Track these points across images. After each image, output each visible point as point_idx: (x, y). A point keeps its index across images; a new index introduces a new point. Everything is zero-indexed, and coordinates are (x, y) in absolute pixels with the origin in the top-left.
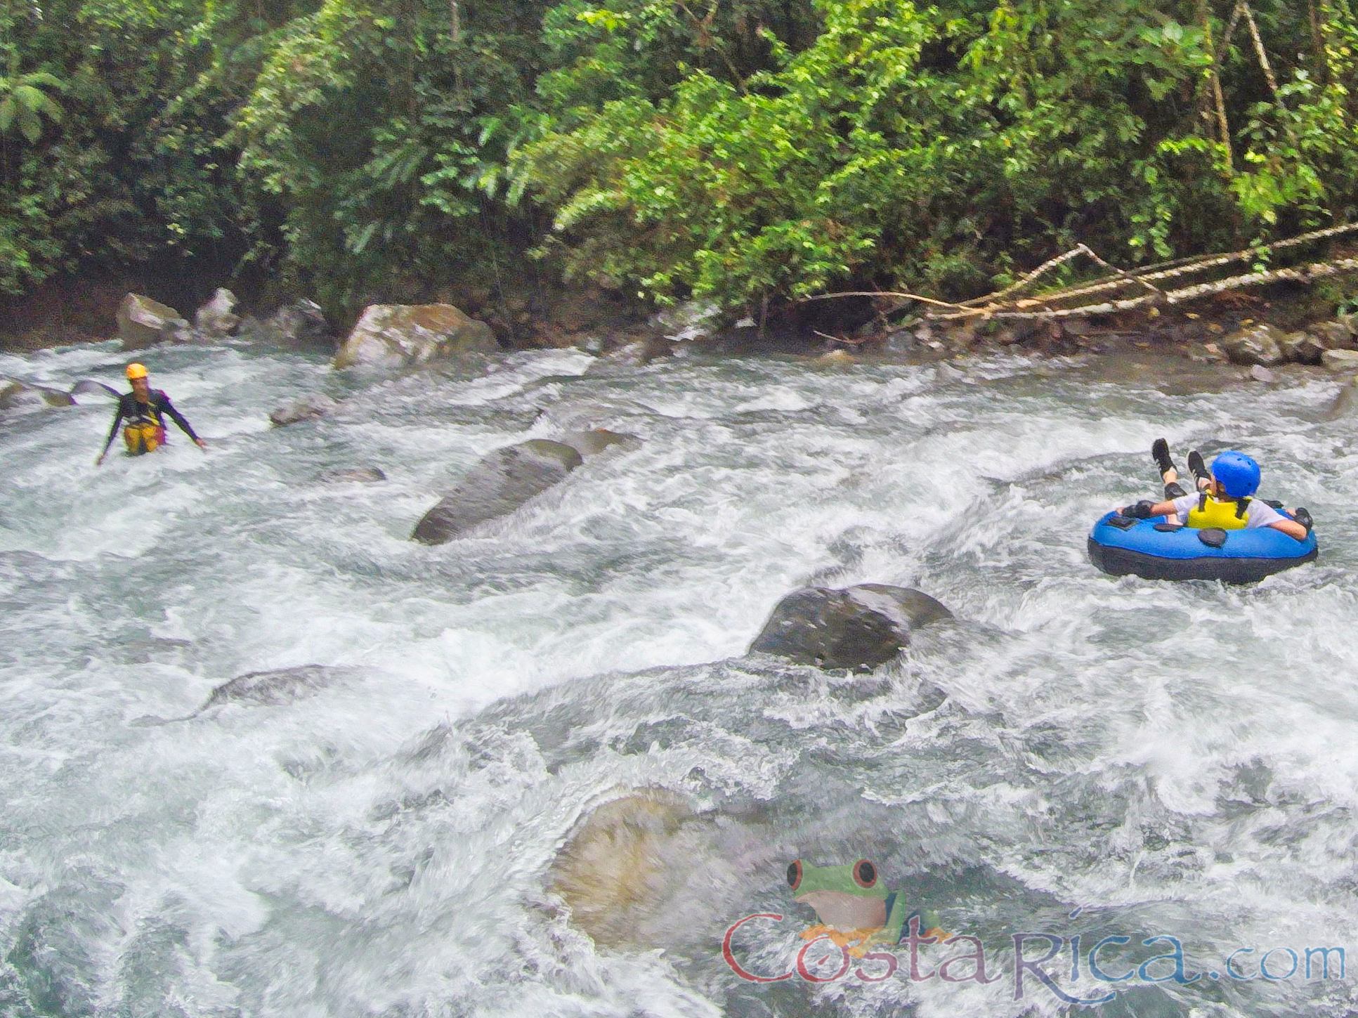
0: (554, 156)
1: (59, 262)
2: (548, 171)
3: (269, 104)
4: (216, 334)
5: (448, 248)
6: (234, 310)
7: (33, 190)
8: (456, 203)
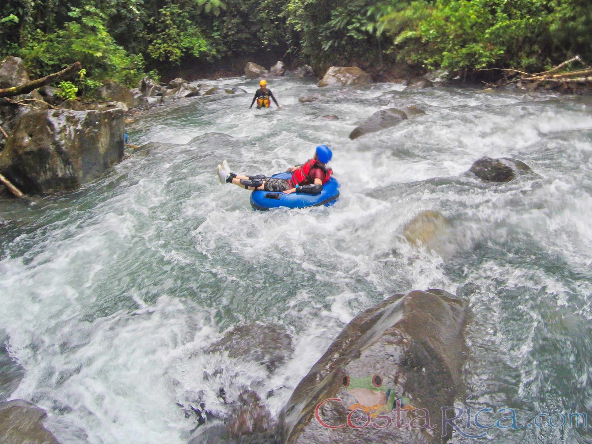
0: (394, 20)
1: (225, 52)
2: (392, 25)
3: (297, 3)
4: (277, 75)
5: (356, 49)
6: (283, 67)
7: (217, 31)
8: (359, 35)
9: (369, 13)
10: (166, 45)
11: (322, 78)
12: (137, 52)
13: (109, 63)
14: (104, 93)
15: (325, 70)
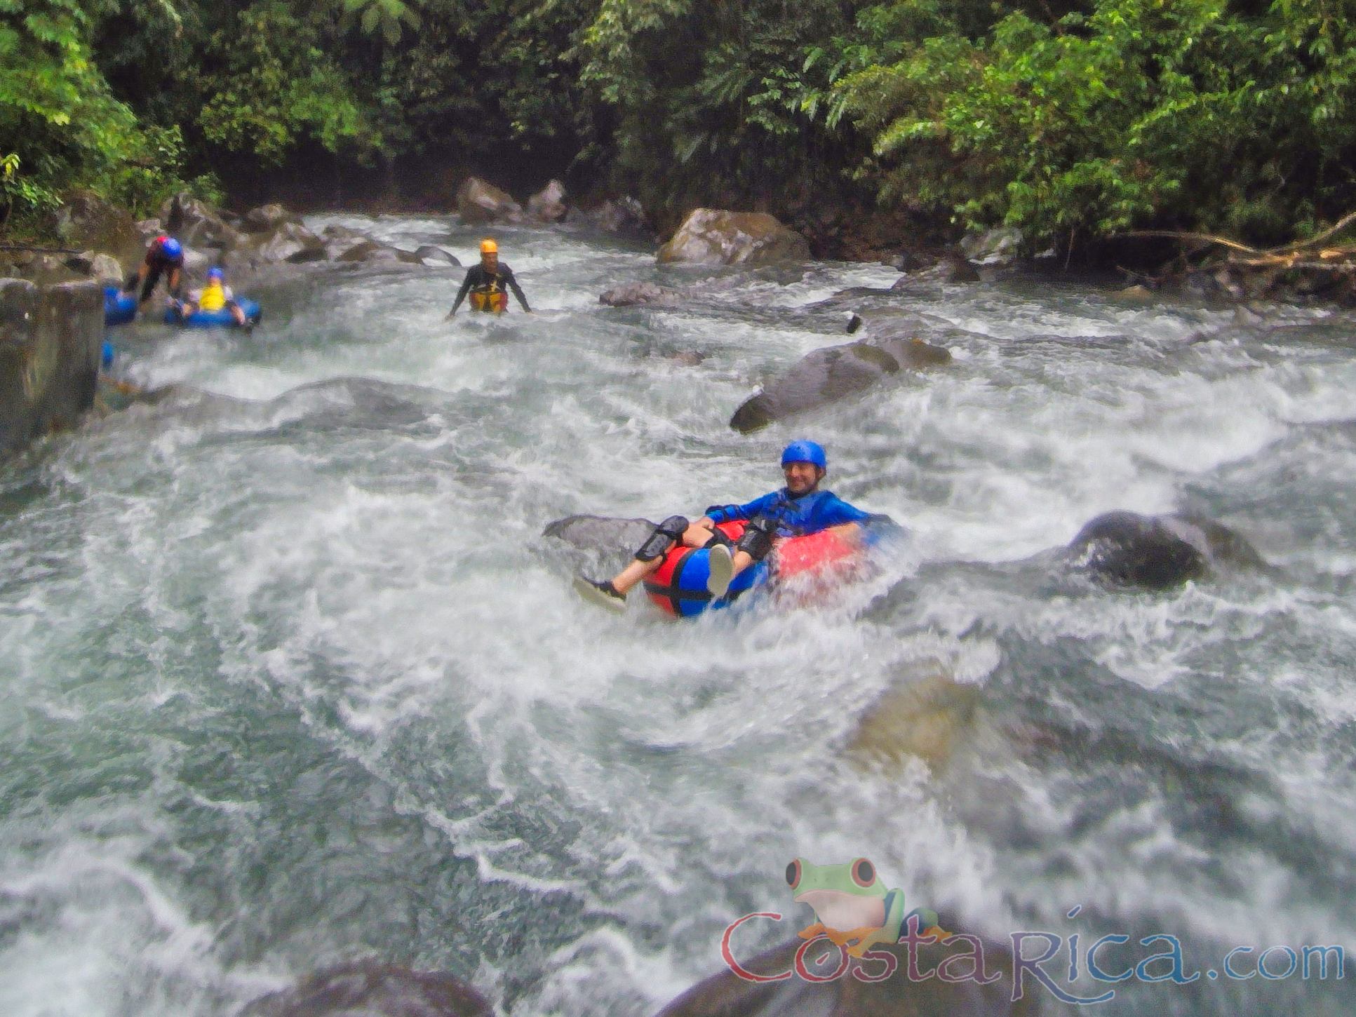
0: (876, 85)
1: (408, 144)
2: (868, 99)
3: (612, 26)
4: (545, 220)
5: (769, 162)
6: (564, 200)
7: (391, 84)
8: (778, 121)
9: (807, 65)
10: (248, 108)
11: (668, 238)
12: (170, 119)
13: (87, 144)
14: (66, 225)
15: (679, 219)
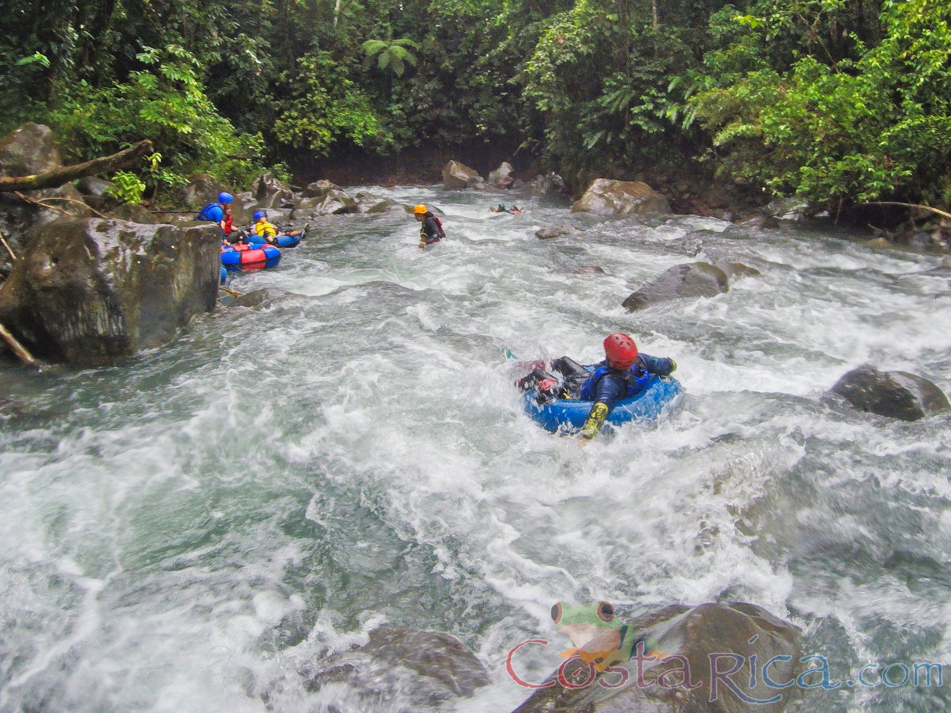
0: (715, 102)
1: (410, 140)
2: (710, 110)
3: (543, 60)
4: (499, 187)
5: (644, 150)
6: (511, 174)
7: (398, 101)
8: (651, 125)
9: (670, 87)
10: (305, 120)
11: (579, 198)
12: (255, 129)
13: (203, 145)
14: (192, 197)
15: (586, 185)
